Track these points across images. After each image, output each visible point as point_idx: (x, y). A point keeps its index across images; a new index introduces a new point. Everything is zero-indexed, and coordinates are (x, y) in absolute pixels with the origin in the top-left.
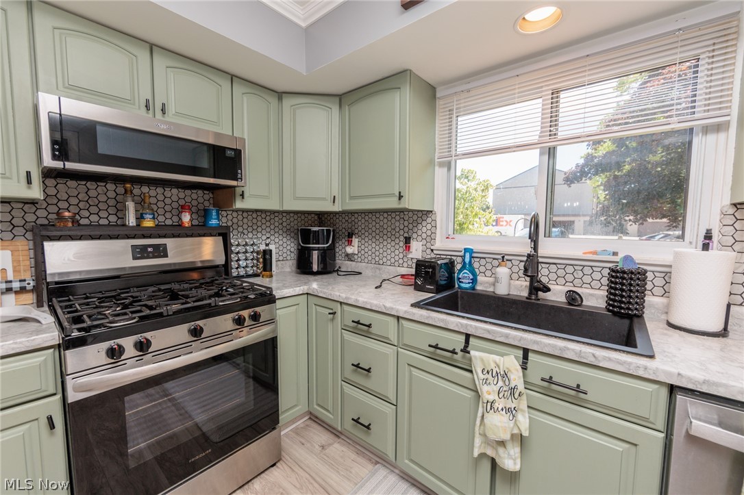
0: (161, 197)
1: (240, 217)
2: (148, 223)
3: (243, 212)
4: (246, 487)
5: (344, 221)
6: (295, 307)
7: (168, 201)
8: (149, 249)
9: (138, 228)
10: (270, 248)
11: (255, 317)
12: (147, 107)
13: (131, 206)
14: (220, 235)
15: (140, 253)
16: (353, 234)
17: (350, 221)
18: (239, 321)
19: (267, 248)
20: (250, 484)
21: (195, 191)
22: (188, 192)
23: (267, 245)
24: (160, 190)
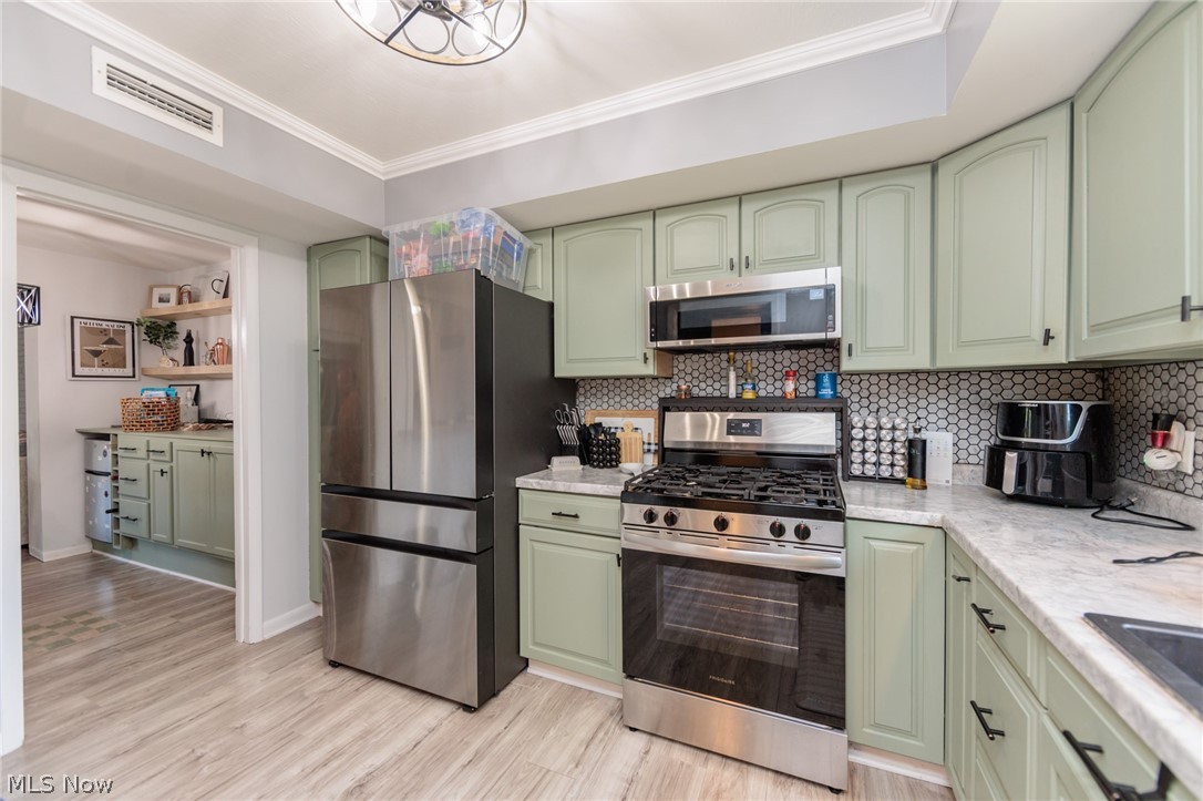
0: (771, 363)
1: (884, 384)
2: (749, 395)
3: (890, 374)
4: (782, 779)
5: (1158, 383)
6: (914, 547)
7: (778, 367)
8: (744, 425)
9: (739, 400)
10: (924, 437)
11: (803, 533)
12: (732, 267)
13: (732, 375)
14: (833, 410)
15: (733, 428)
16: (1171, 419)
17: (1173, 383)
18: (778, 531)
19: (918, 436)
20: (789, 780)
21: (812, 351)
22: (803, 353)
23: (917, 431)
24: (770, 354)
